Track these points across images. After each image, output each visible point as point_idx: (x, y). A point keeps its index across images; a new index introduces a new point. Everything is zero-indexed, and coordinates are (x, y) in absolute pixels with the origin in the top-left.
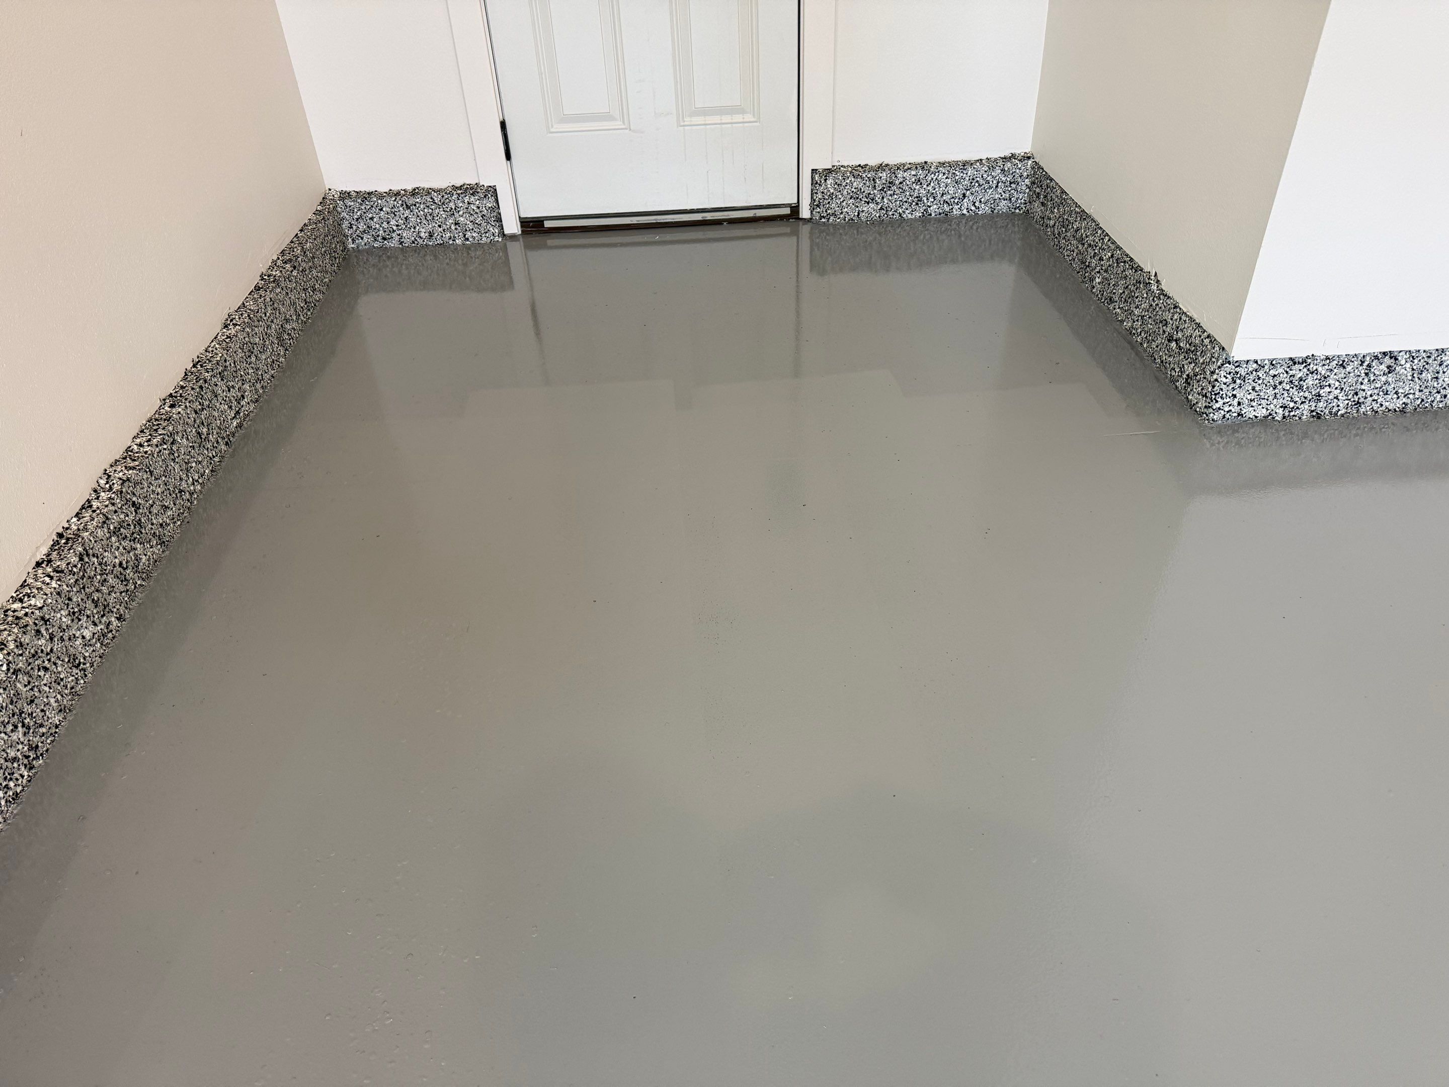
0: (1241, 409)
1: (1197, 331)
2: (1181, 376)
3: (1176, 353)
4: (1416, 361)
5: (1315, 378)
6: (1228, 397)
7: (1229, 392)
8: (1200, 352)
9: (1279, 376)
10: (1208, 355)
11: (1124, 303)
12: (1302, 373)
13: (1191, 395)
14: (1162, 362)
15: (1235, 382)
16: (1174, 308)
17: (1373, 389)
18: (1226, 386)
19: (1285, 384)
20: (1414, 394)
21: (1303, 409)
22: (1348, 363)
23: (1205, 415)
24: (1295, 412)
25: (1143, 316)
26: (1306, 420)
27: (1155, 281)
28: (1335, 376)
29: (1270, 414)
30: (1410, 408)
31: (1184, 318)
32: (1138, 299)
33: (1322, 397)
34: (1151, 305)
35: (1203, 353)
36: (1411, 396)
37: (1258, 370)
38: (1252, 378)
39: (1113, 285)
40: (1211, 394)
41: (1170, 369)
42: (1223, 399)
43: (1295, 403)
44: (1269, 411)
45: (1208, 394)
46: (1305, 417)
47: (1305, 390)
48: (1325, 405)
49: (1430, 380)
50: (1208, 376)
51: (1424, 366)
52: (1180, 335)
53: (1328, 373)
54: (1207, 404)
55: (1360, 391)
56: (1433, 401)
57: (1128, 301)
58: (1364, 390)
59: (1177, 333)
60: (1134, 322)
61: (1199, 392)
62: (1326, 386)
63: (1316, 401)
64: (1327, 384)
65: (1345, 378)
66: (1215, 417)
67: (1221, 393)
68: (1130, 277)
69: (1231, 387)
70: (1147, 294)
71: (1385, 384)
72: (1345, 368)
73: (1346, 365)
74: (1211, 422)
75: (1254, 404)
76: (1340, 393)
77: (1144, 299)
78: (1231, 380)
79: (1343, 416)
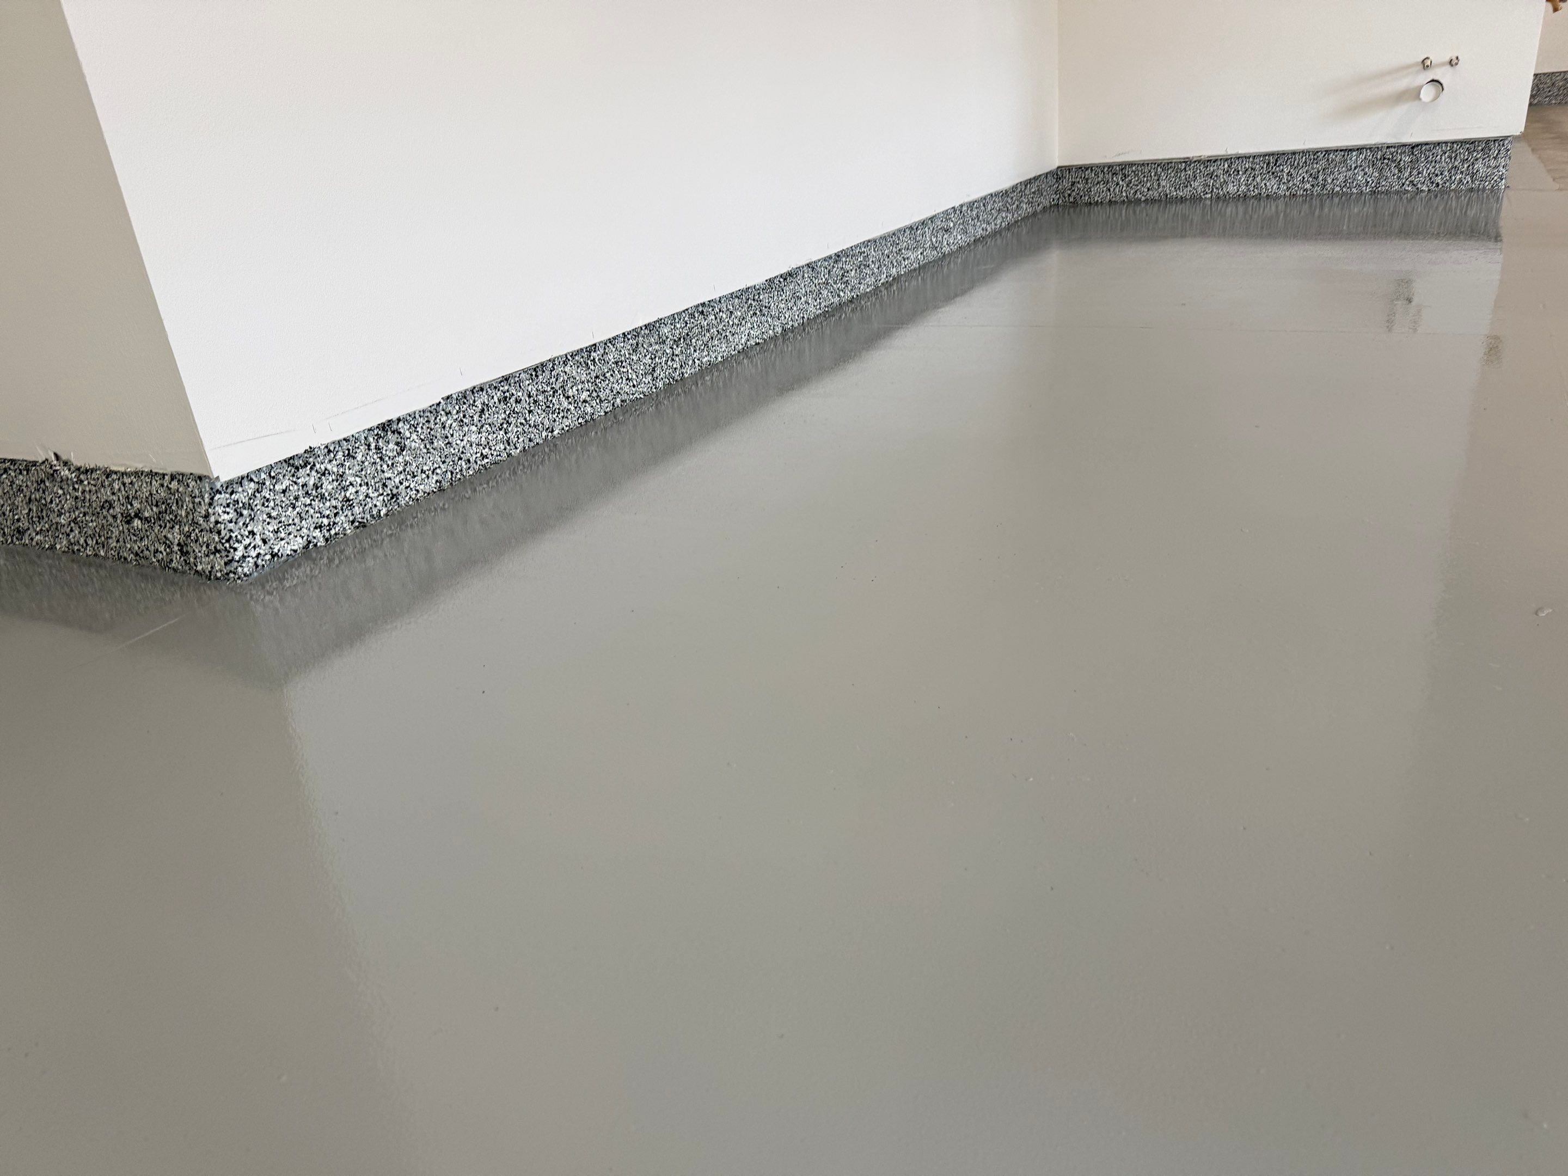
0: (270, 548)
1: (154, 482)
2: (172, 552)
3: (146, 531)
4: (419, 429)
5: (331, 479)
6: (245, 538)
7: (242, 530)
8: (175, 505)
9: (289, 490)
10: (187, 499)
11: (40, 523)
12: (313, 479)
13: (199, 564)
14: (137, 554)
15: (241, 515)
16: (107, 478)
18: (233, 523)
21: (341, 522)
22: (354, 451)
23: (232, 575)
24: (335, 528)
26: (352, 533)
27: (62, 464)
29: (309, 542)
31: (127, 480)
32: (54, 502)
34: (77, 498)
35: (180, 503)
37: (260, 490)
39: (10, 511)
40: (223, 544)
41: (152, 555)
42: (241, 542)
43: (328, 517)
44: (305, 538)
45: (218, 546)
46: (349, 531)
47: (328, 498)
48: (361, 509)
50: (204, 525)
51: (430, 433)
52: (136, 505)
53: (341, 470)
54: (226, 559)
55: (387, 481)
58: (390, 478)
59: (132, 505)
60: (68, 535)
61: (206, 552)
62: (348, 486)
64: (348, 483)
65: (362, 470)
66: (246, 570)
67: (234, 535)
68: (25, 485)
69: (241, 524)
70: (61, 488)
71: (406, 465)
72: (356, 458)
73: (354, 455)
74: (245, 579)
75: (283, 535)
76: (368, 489)
77: (62, 497)
78: (236, 514)
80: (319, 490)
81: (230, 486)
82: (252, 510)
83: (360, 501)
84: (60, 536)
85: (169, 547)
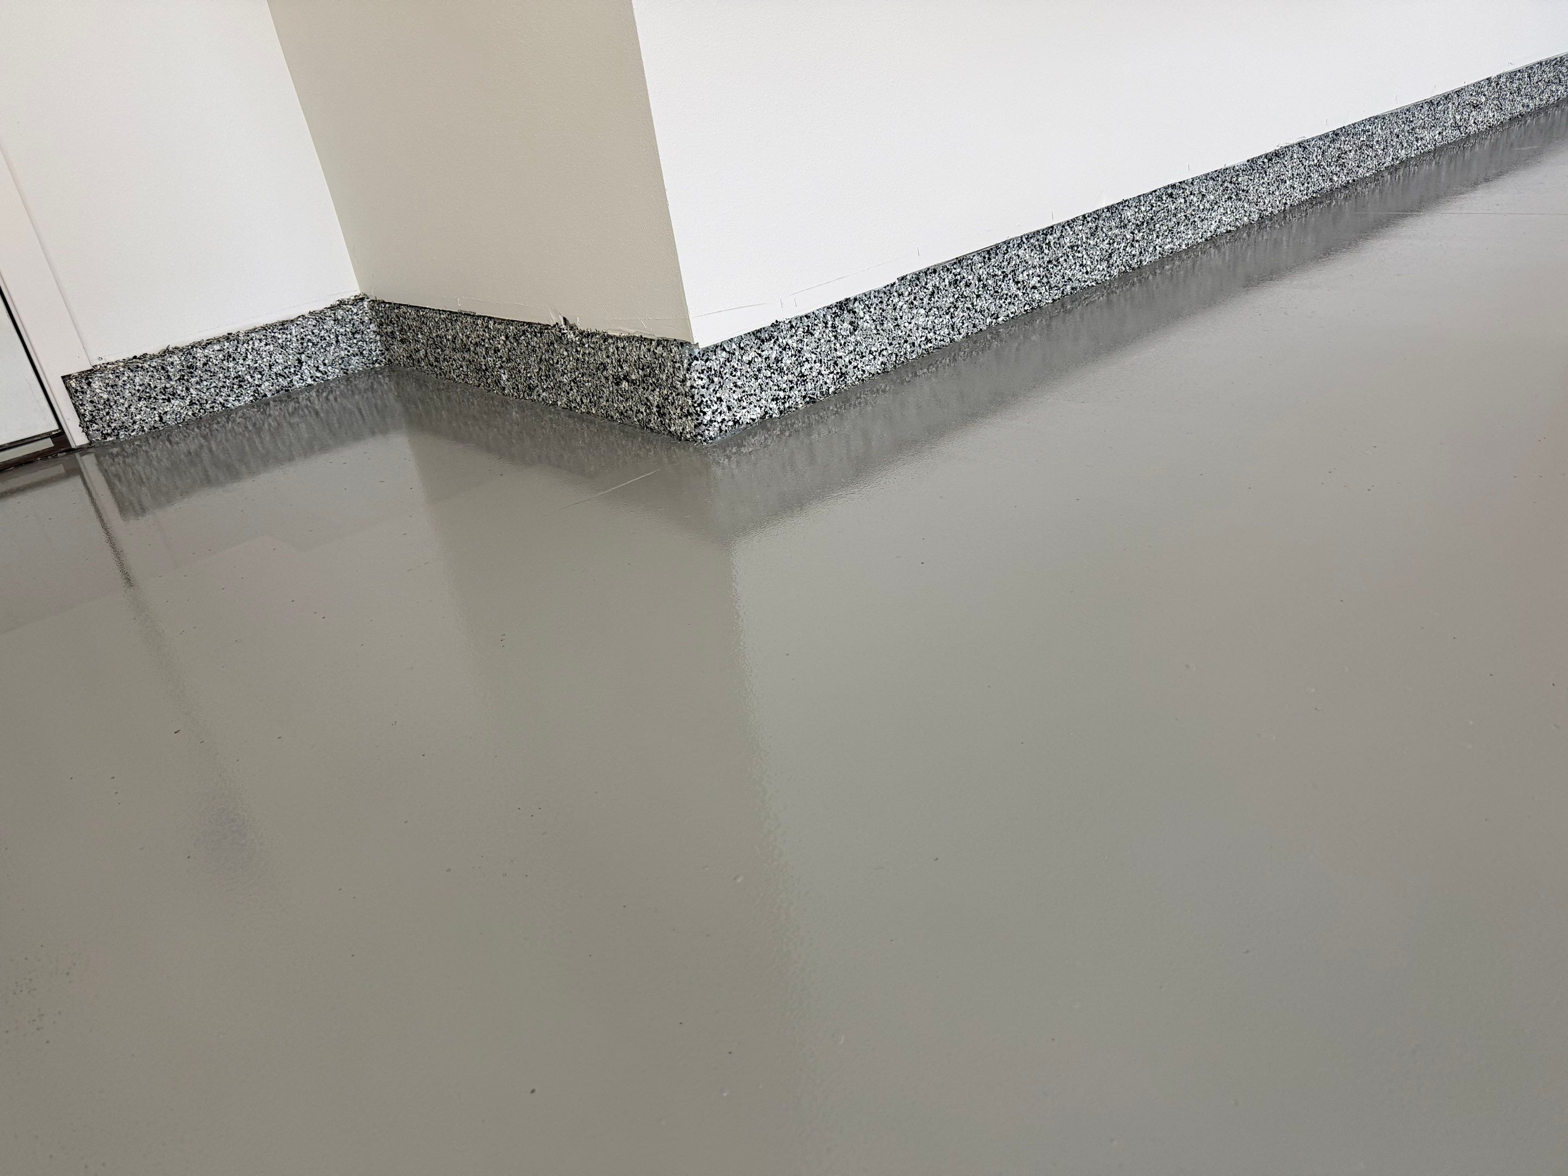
0: (734, 415)
1: (643, 347)
2: (651, 413)
3: (632, 392)
4: (872, 310)
5: (790, 355)
6: (714, 403)
7: (712, 396)
8: (658, 369)
9: (755, 362)
10: (669, 364)
11: (547, 381)
12: (775, 352)
13: (673, 425)
14: (622, 414)
15: (713, 382)
16: (604, 342)
17: (849, 353)
18: (705, 389)
19: (764, 371)
20: (886, 349)
21: (795, 396)
22: (813, 328)
23: (699, 437)
24: (789, 402)
25: (575, 378)
26: (803, 408)
27: (569, 329)
28: (808, 348)
29: (766, 413)
30: (890, 367)
31: (620, 345)
32: (559, 363)
33: (806, 376)
34: (578, 359)
35: (662, 367)
36: (885, 353)
37: (730, 359)
38: (727, 371)
39: (524, 369)
40: (695, 407)
41: (635, 415)
42: (710, 408)
43: (784, 391)
44: (763, 409)
45: (690, 409)
46: (801, 405)
47: (786, 372)
48: (813, 385)
49: (893, 329)
50: (681, 389)
51: (881, 313)
52: (626, 368)
53: (800, 346)
54: (696, 422)
55: (838, 359)
56: (905, 354)
57: (549, 375)
58: (841, 357)
59: (622, 368)
60: (568, 393)
61: (680, 415)
62: (804, 362)
63: (803, 383)
64: (804, 359)
65: (818, 347)
66: (711, 433)
67: (705, 400)
68: (538, 346)
69: (711, 390)
70: (566, 350)
71: (856, 345)
72: (813, 335)
73: (812, 331)
74: (710, 441)
75: (744, 404)
76: (821, 366)
77: (566, 359)
78: (708, 380)
79: (836, 393)
80: (779, 364)
81: (707, 353)
82: (722, 378)
83: (813, 377)
84: (562, 394)
85: (649, 408)
